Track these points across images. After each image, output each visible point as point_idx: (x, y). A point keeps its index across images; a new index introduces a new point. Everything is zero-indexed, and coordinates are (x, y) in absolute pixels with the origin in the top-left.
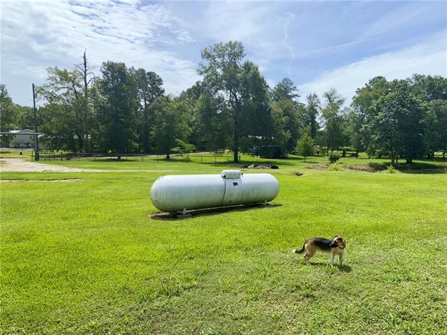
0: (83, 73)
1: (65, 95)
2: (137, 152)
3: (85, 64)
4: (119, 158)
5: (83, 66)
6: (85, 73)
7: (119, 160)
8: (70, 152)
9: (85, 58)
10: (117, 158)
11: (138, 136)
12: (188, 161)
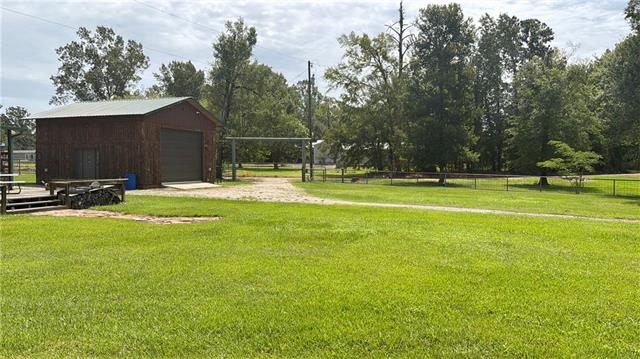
0: (398, 37)
1: (370, 78)
2: (473, 170)
3: (401, 22)
4: (441, 181)
5: (398, 25)
6: (401, 36)
7: (441, 184)
8: (372, 170)
9: (401, 11)
10: (437, 180)
11: (477, 138)
12: (578, 189)
